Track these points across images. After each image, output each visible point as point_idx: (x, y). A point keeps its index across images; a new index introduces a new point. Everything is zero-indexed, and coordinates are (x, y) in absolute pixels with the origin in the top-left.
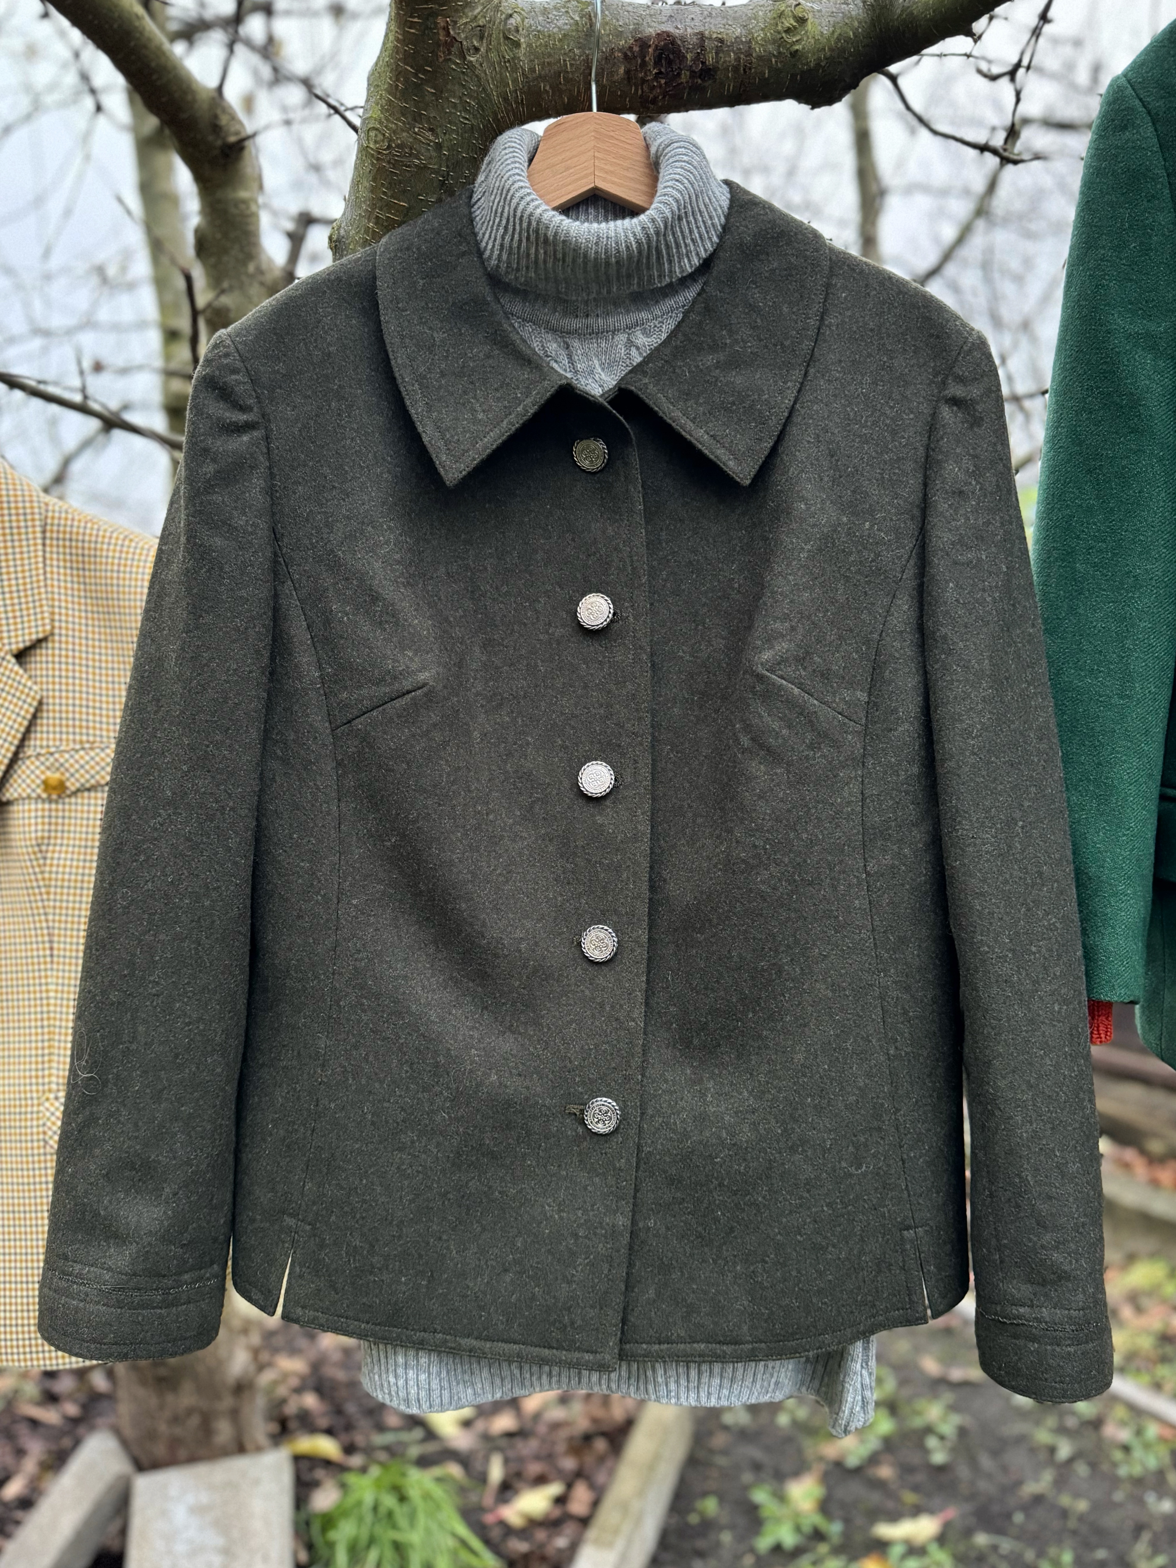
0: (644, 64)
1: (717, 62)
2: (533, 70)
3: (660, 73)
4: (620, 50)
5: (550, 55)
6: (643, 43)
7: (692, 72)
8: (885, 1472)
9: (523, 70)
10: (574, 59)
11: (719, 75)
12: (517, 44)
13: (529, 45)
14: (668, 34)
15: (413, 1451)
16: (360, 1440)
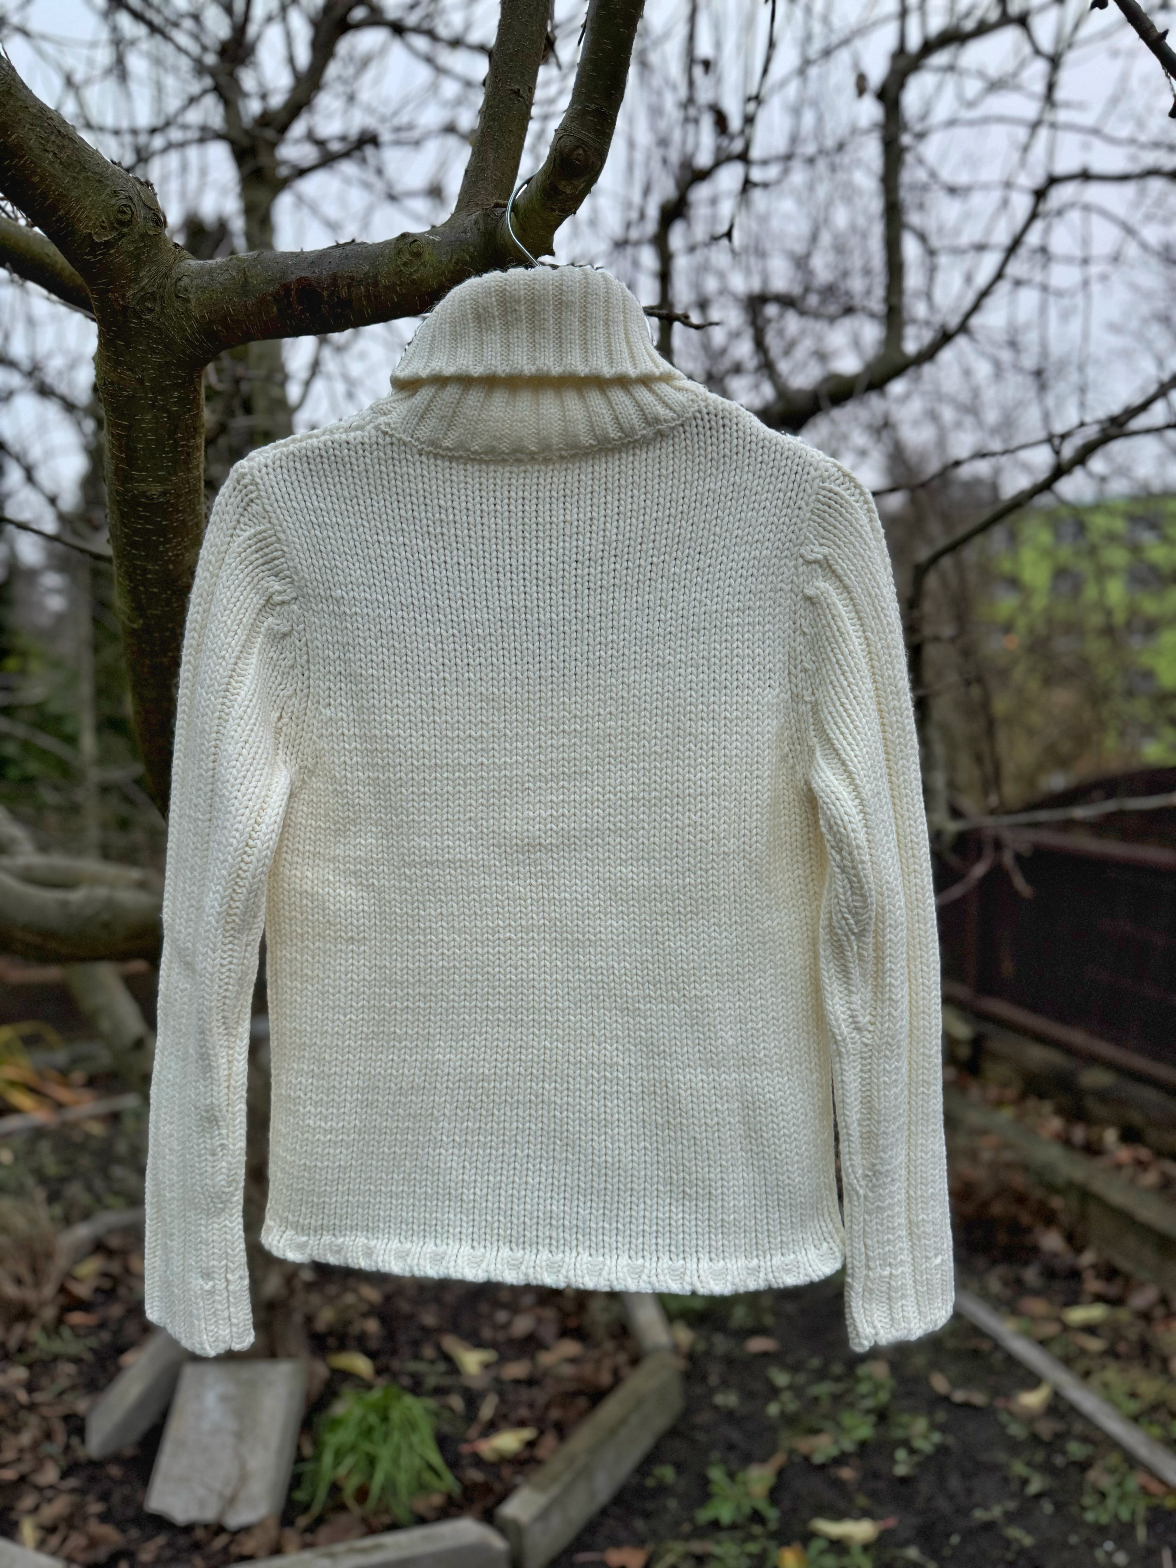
0: (290, 303)
1: (350, 295)
2: (203, 317)
3: (304, 308)
4: (271, 295)
5: (215, 305)
6: (286, 287)
7: (332, 304)
8: (847, 1473)
9: (196, 318)
10: (234, 306)
11: (355, 304)
12: (187, 300)
13: (198, 299)
14: (305, 278)
15: (431, 1381)
16: (396, 1364)
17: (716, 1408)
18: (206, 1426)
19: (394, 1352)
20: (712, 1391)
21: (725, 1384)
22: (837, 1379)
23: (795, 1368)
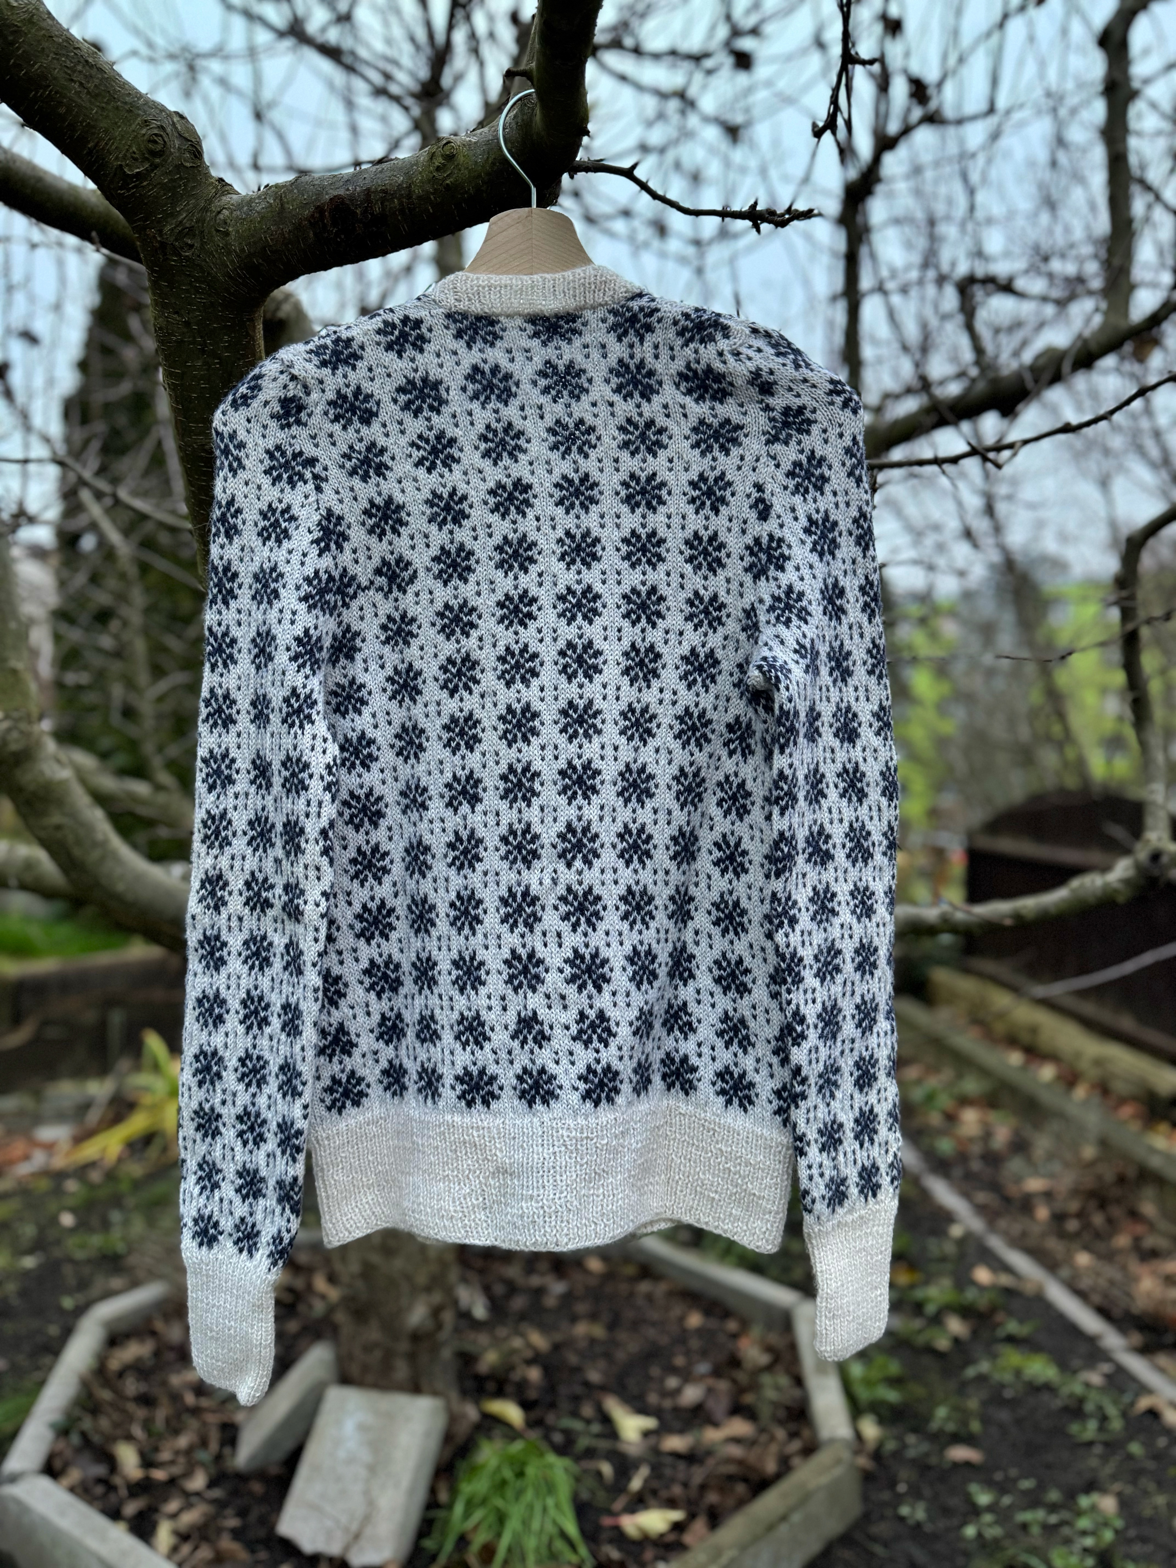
0: (325, 226)
1: (386, 209)
2: (244, 250)
4: (306, 219)
5: (254, 236)
6: (320, 209)
9: (237, 252)
10: (272, 235)
11: (390, 220)
12: (227, 234)
13: (238, 232)
14: (339, 198)
15: (583, 1443)
16: (550, 1418)
17: (902, 1519)
18: (342, 1454)
19: (552, 1405)
20: (899, 1499)
21: (915, 1494)
22: (1053, 1508)
23: (1002, 1488)
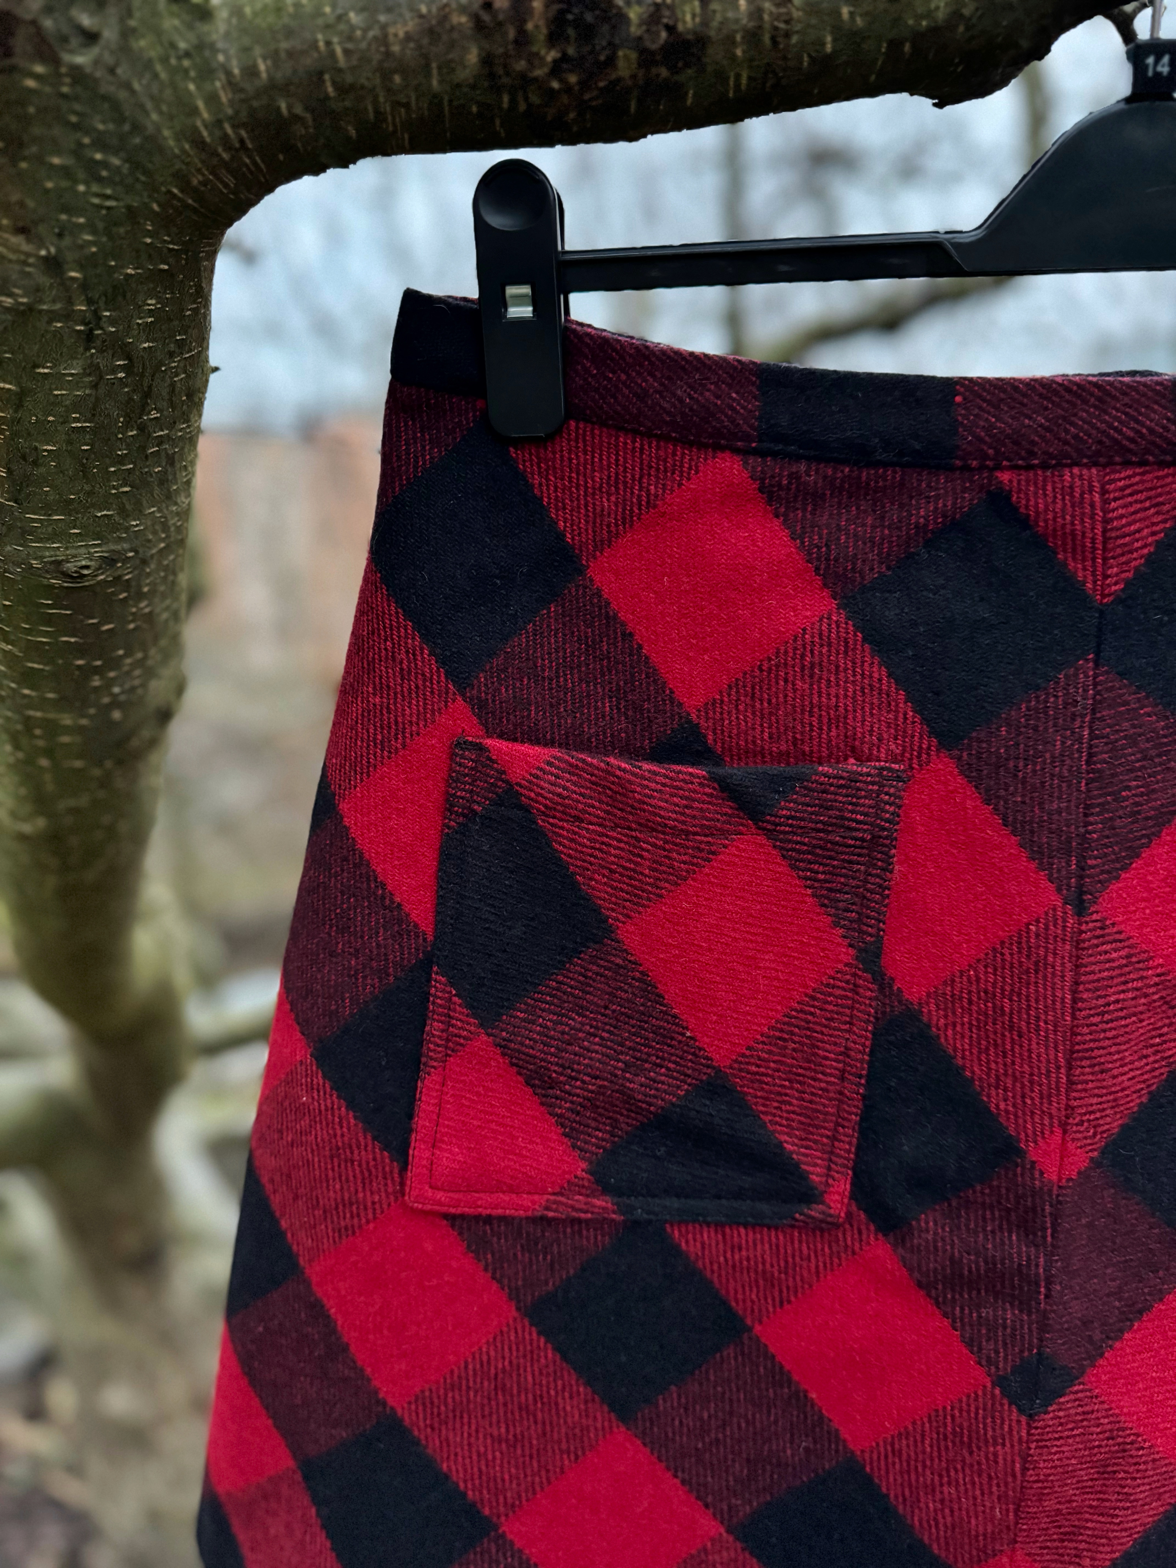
0: (523, 40)
1: (705, 23)
2: (251, 72)
3: (565, 58)
5: (289, 33)
7: (643, 52)
9: (229, 73)
10: (350, 38)
11: (714, 54)
